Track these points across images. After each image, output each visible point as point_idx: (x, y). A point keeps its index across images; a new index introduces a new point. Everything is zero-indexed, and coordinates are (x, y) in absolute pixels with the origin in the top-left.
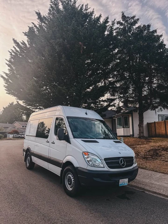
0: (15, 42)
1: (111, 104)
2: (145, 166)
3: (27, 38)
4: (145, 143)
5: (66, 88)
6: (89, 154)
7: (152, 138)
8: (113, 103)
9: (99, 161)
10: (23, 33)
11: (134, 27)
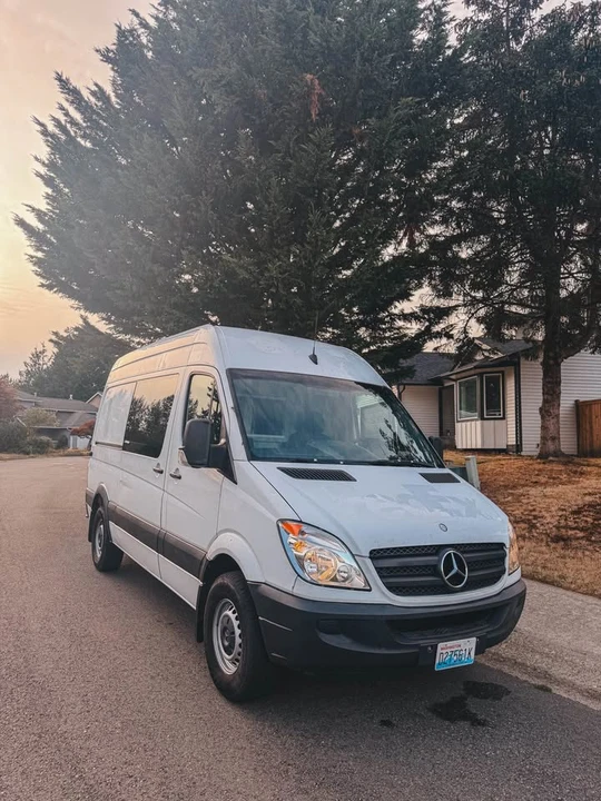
0: (64, 83)
1: (437, 328)
2: (556, 573)
3: (112, 73)
4: (564, 477)
5: (254, 264)
6: (304, 528)
7: (593, 461)
8: (442, 326)
9: (349, 560)
10: (97, 51)
11: (536, 15)
